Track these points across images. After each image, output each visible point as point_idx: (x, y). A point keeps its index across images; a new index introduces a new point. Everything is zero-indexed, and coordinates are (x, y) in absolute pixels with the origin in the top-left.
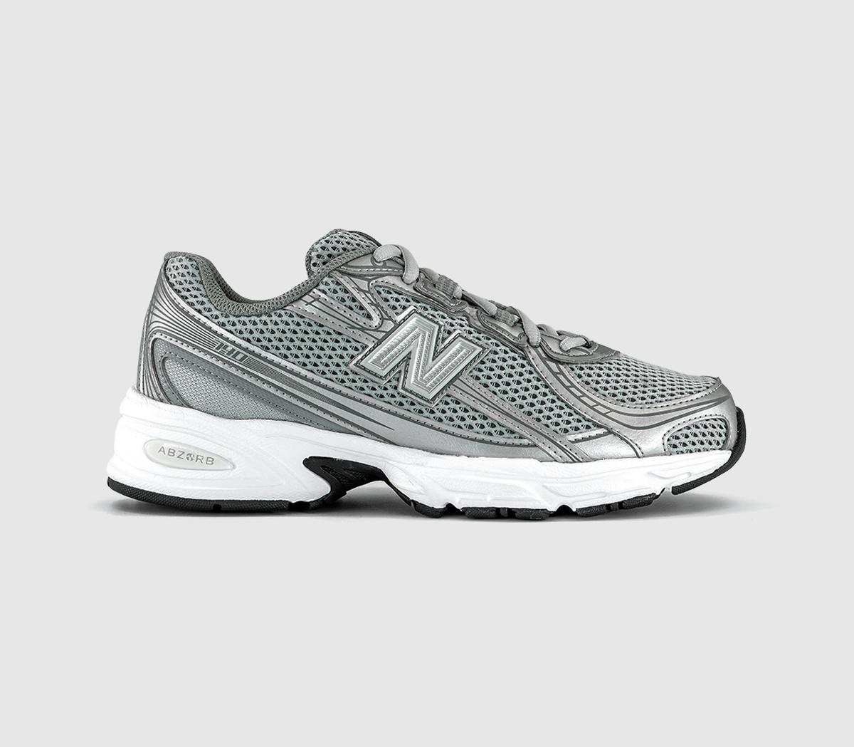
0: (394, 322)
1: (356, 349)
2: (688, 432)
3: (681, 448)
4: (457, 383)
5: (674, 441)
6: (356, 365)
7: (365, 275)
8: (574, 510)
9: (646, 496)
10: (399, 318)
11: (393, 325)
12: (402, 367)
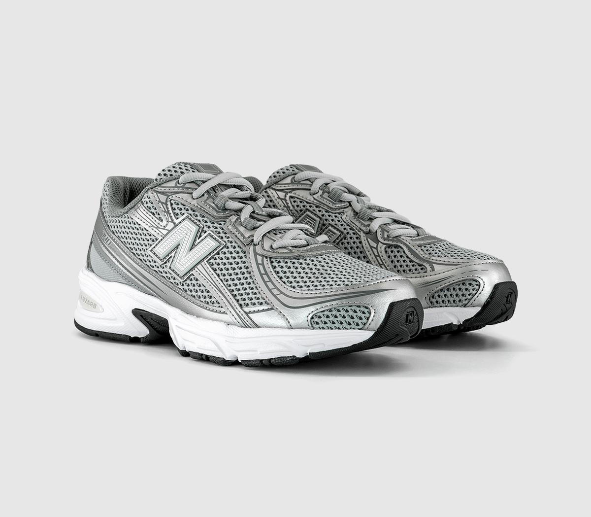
0: (174, 223)
1: (153, 241)
2: (329, 314)
3: (321, 325)
4: (199, 266)
5: (316, 320)
6: (151, 251)
7: (167, 192)
8: (240, 361)
9: (288, 357)
10: (177, 222)
11: (173, 226)
12: (173, 254)
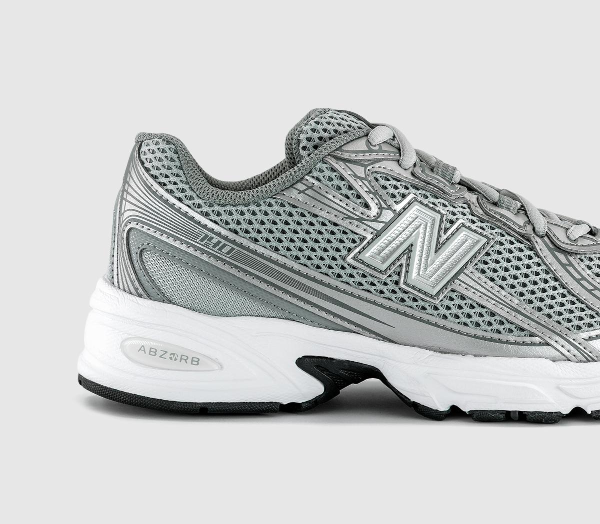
0: (394, 212)
1: (354, 241)
4: (462, 277)
6: (354, 258)
8: (589, 412)
10: (398, 208)
11: (392, 215)
12: (403, 261)
